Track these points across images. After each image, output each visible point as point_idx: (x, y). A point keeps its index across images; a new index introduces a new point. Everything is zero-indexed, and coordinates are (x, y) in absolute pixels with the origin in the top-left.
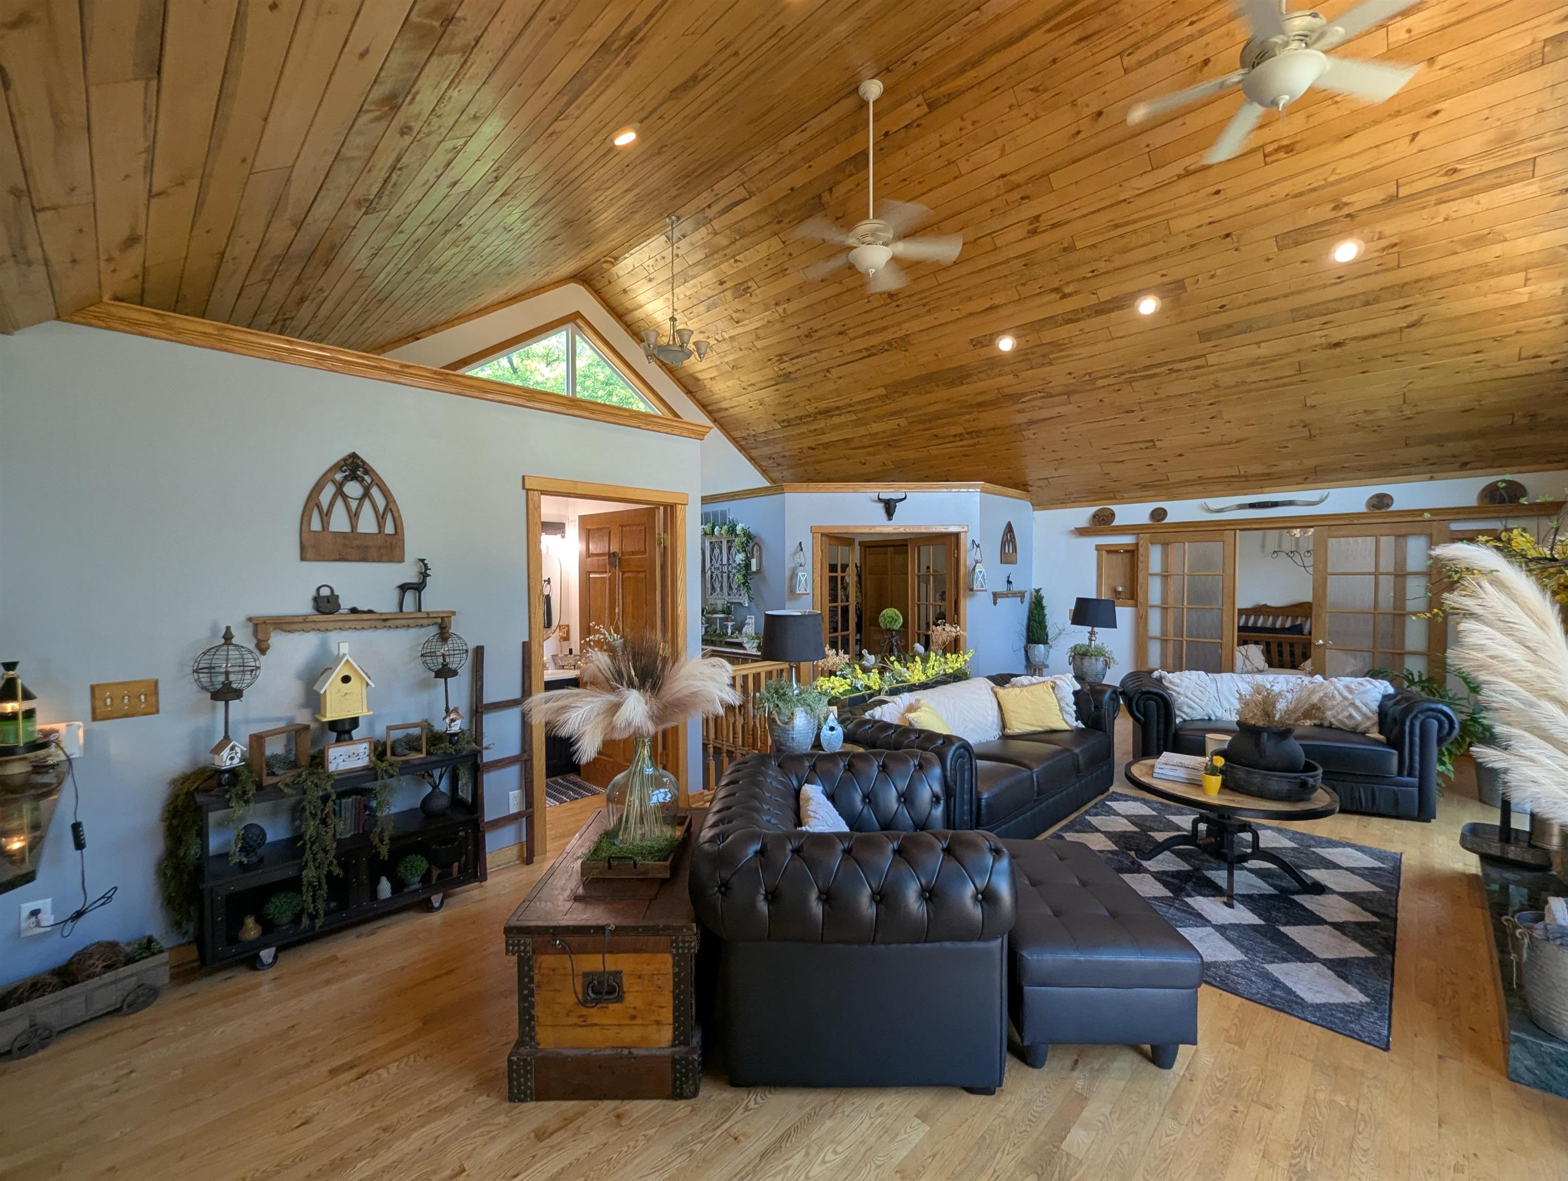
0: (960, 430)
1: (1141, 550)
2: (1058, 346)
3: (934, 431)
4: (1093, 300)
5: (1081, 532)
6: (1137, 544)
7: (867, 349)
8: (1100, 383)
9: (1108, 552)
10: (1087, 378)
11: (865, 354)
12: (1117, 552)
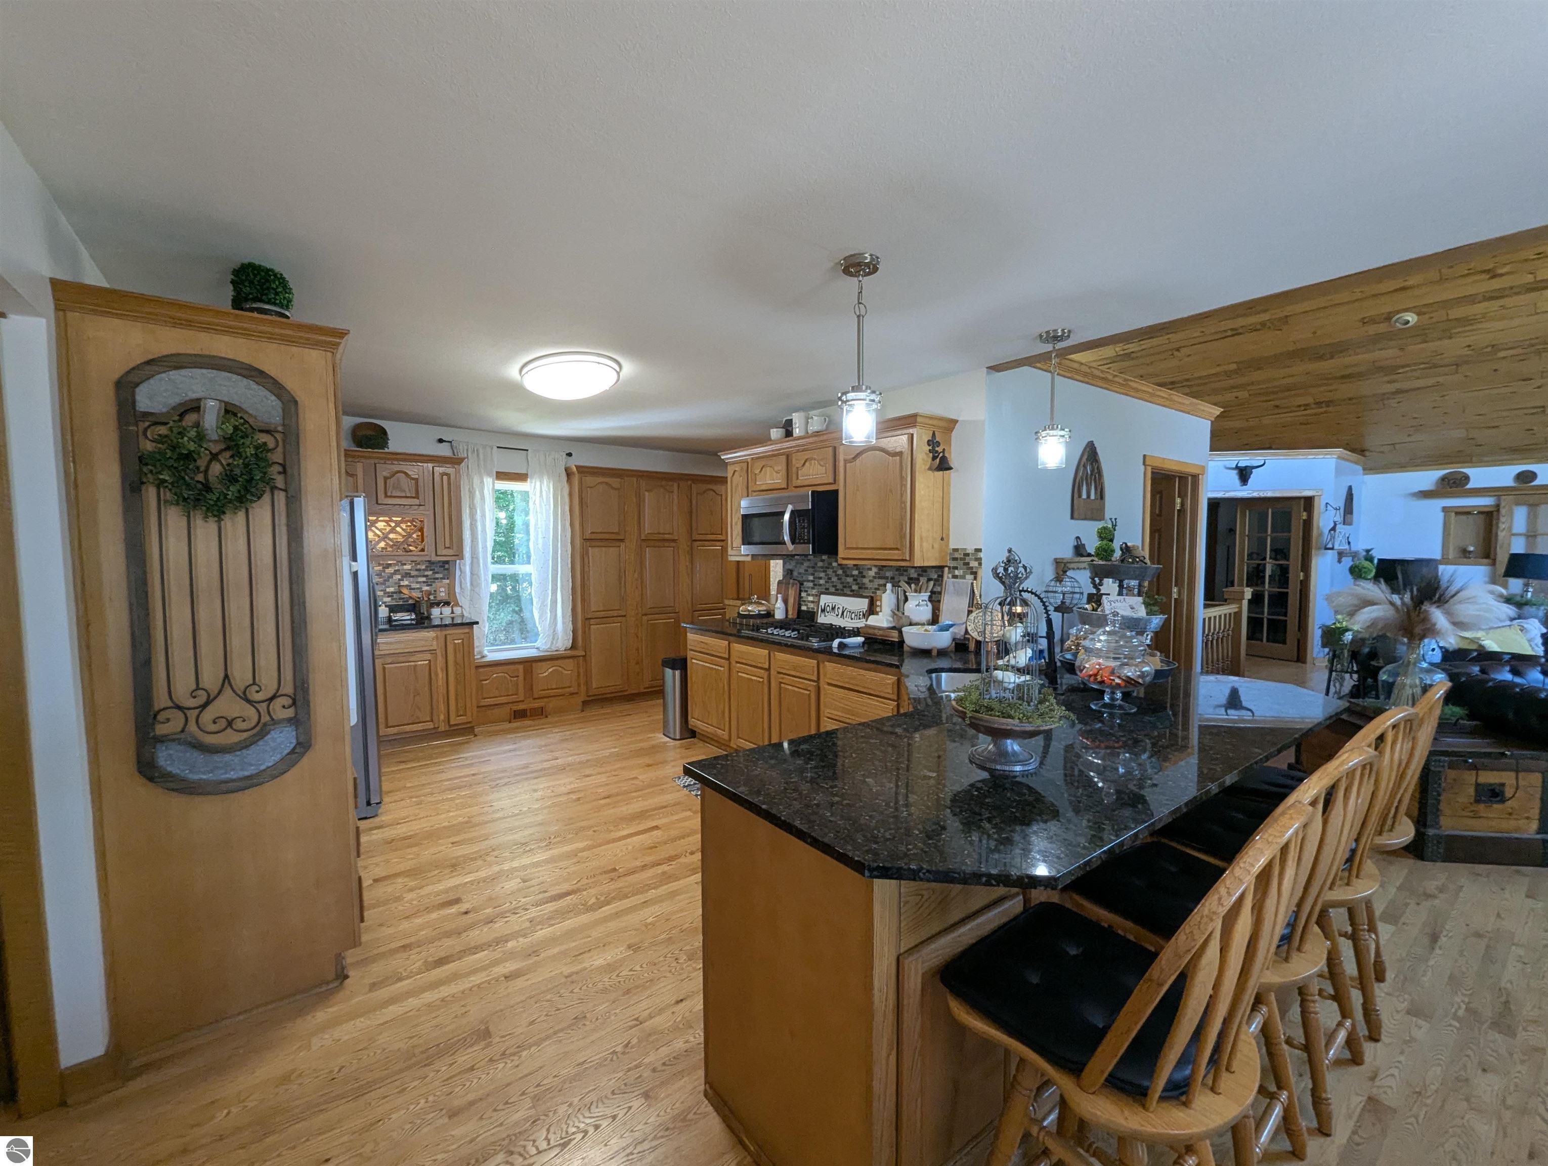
0: (1310, 400)
1: (1503, 511)
2: (1465, 321)
3: (1277, 403)
4: (1530, 278)
5: (1425, 495)
6: (1498, 506)
7: (1232, 330)
8: (1502, 354)
9: (1457, 513)
10: (1489, 349)
11: (1229, 333)
12: (1468, 513)
